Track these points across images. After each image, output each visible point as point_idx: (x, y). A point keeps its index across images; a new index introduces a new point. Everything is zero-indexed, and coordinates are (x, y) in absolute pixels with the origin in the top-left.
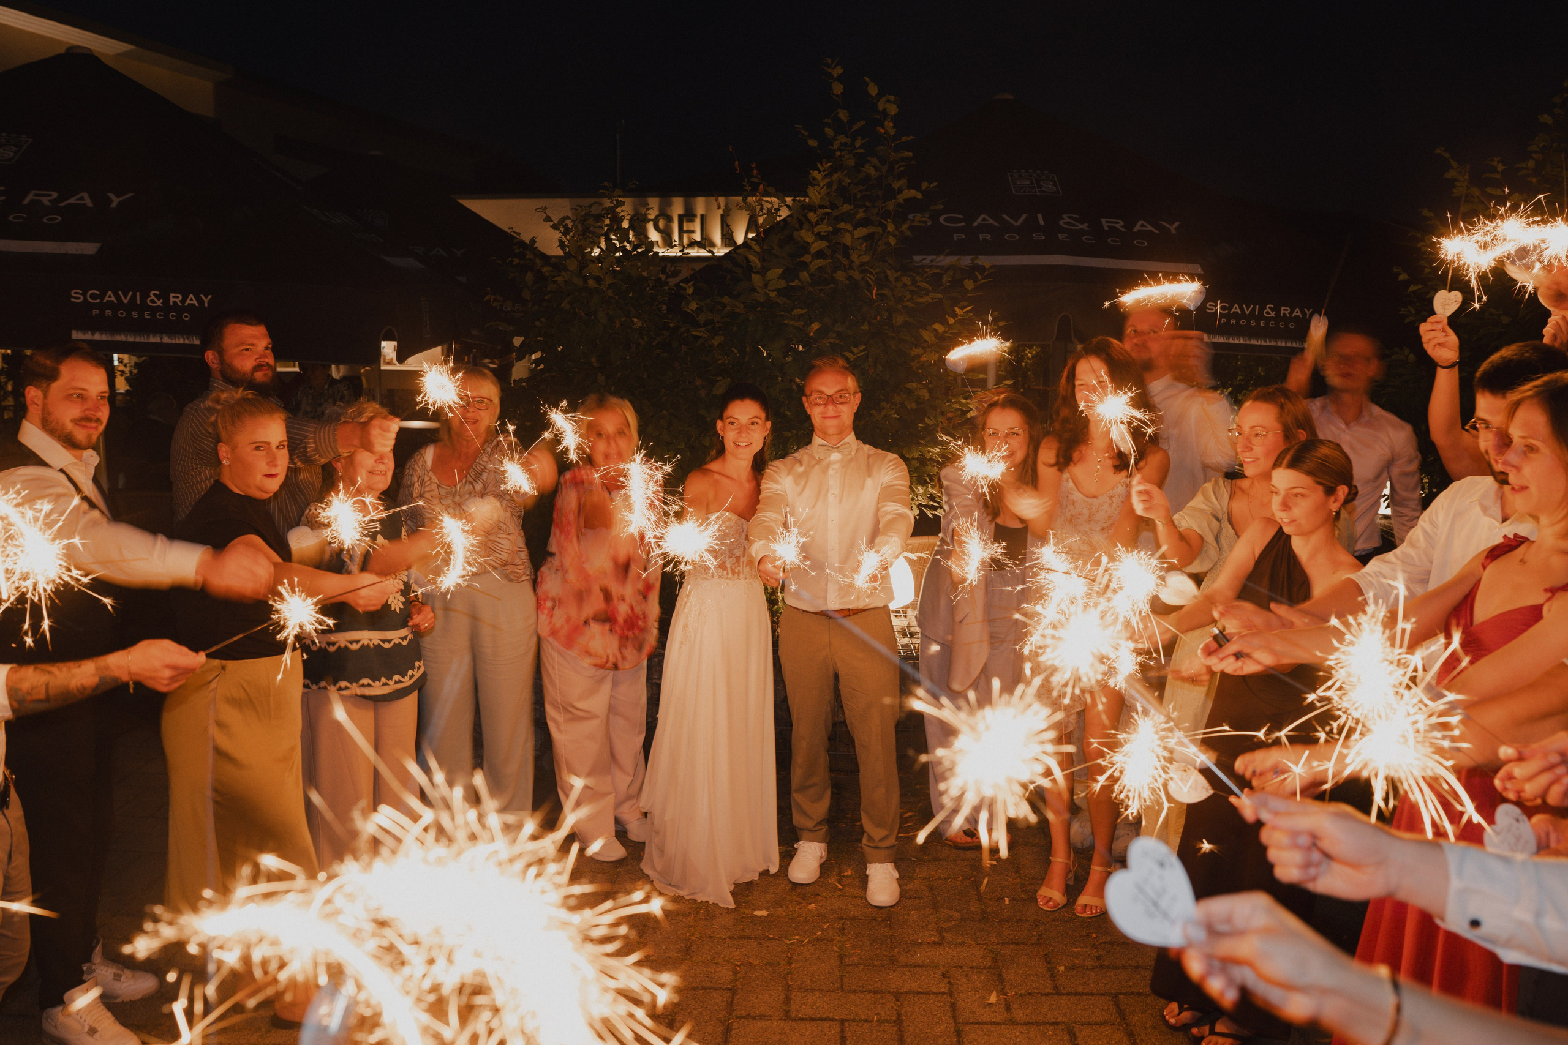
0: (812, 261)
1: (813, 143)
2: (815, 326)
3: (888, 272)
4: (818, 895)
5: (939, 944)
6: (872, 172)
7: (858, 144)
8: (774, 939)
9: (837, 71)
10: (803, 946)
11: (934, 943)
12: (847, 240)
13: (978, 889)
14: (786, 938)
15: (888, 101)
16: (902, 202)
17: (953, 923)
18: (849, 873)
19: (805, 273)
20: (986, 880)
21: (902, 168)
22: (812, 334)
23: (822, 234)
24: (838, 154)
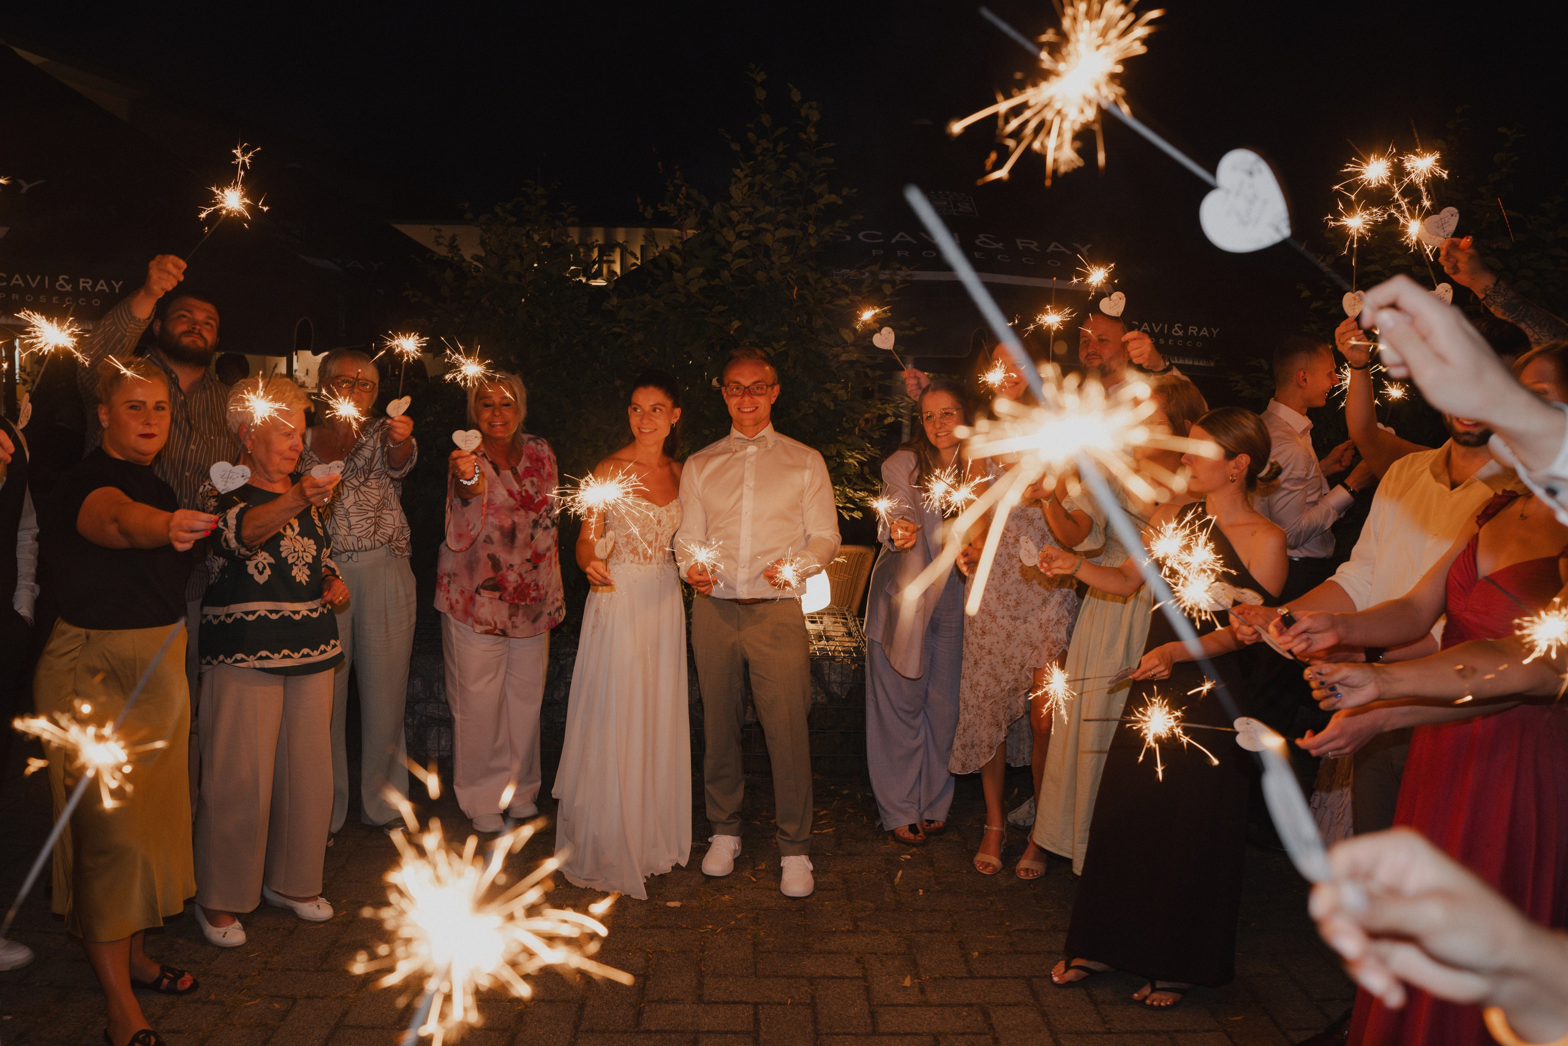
0: (733, 261)
1: (736, 147)
2: (736, 324)
3: (809, 274)
4: (732, 887)
5: (852, 932)
6: (793, 175)
7: (780, 149)
8: (687, 928)
9: (761, 77)
10: (717, 934)
11: (848, 931)
12: (768, 239)
13: (892, 882)
14: (699, 928)
15: (811, 107)
16: (823, 207)
17: (867, 913)
18: (763, 867)
19: (726, 272)
20: (900, 872)
21: (823, 174)
22: (732, 332)
23: (744, 234)
24: (760, 158)
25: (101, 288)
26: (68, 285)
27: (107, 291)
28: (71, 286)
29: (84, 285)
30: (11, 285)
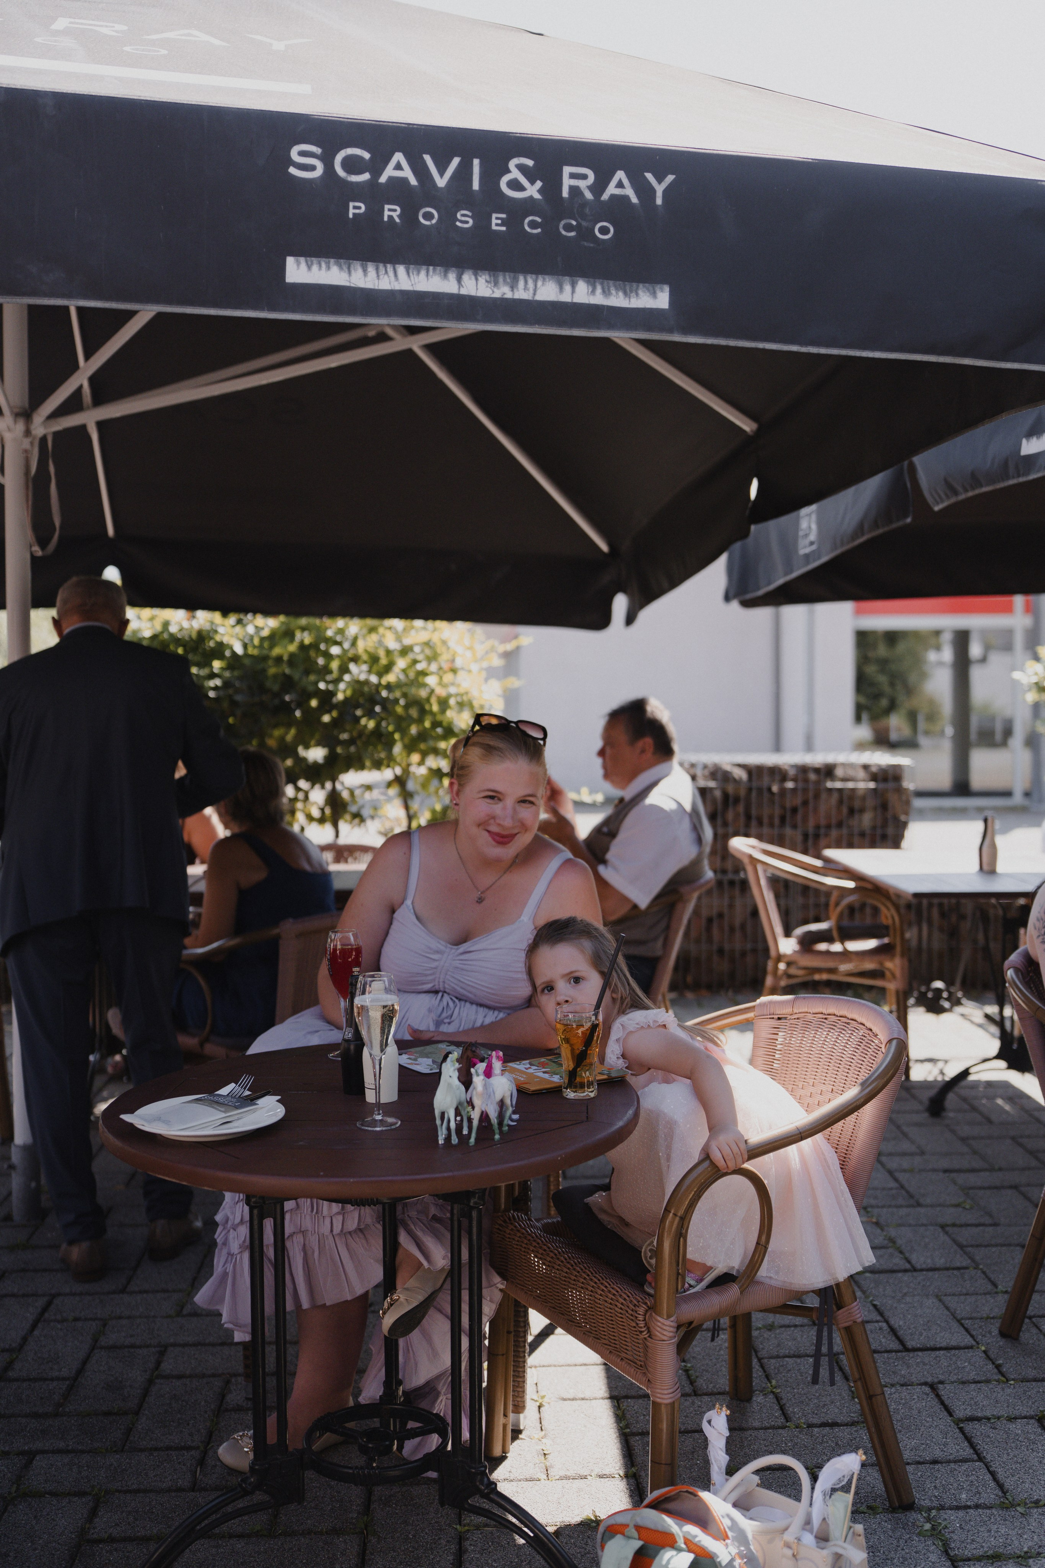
25: (618, 191)
26: (532, 182)
27: (634, 200)
28: (539, 184)
29: (574, 182)
30: (383, 179)
